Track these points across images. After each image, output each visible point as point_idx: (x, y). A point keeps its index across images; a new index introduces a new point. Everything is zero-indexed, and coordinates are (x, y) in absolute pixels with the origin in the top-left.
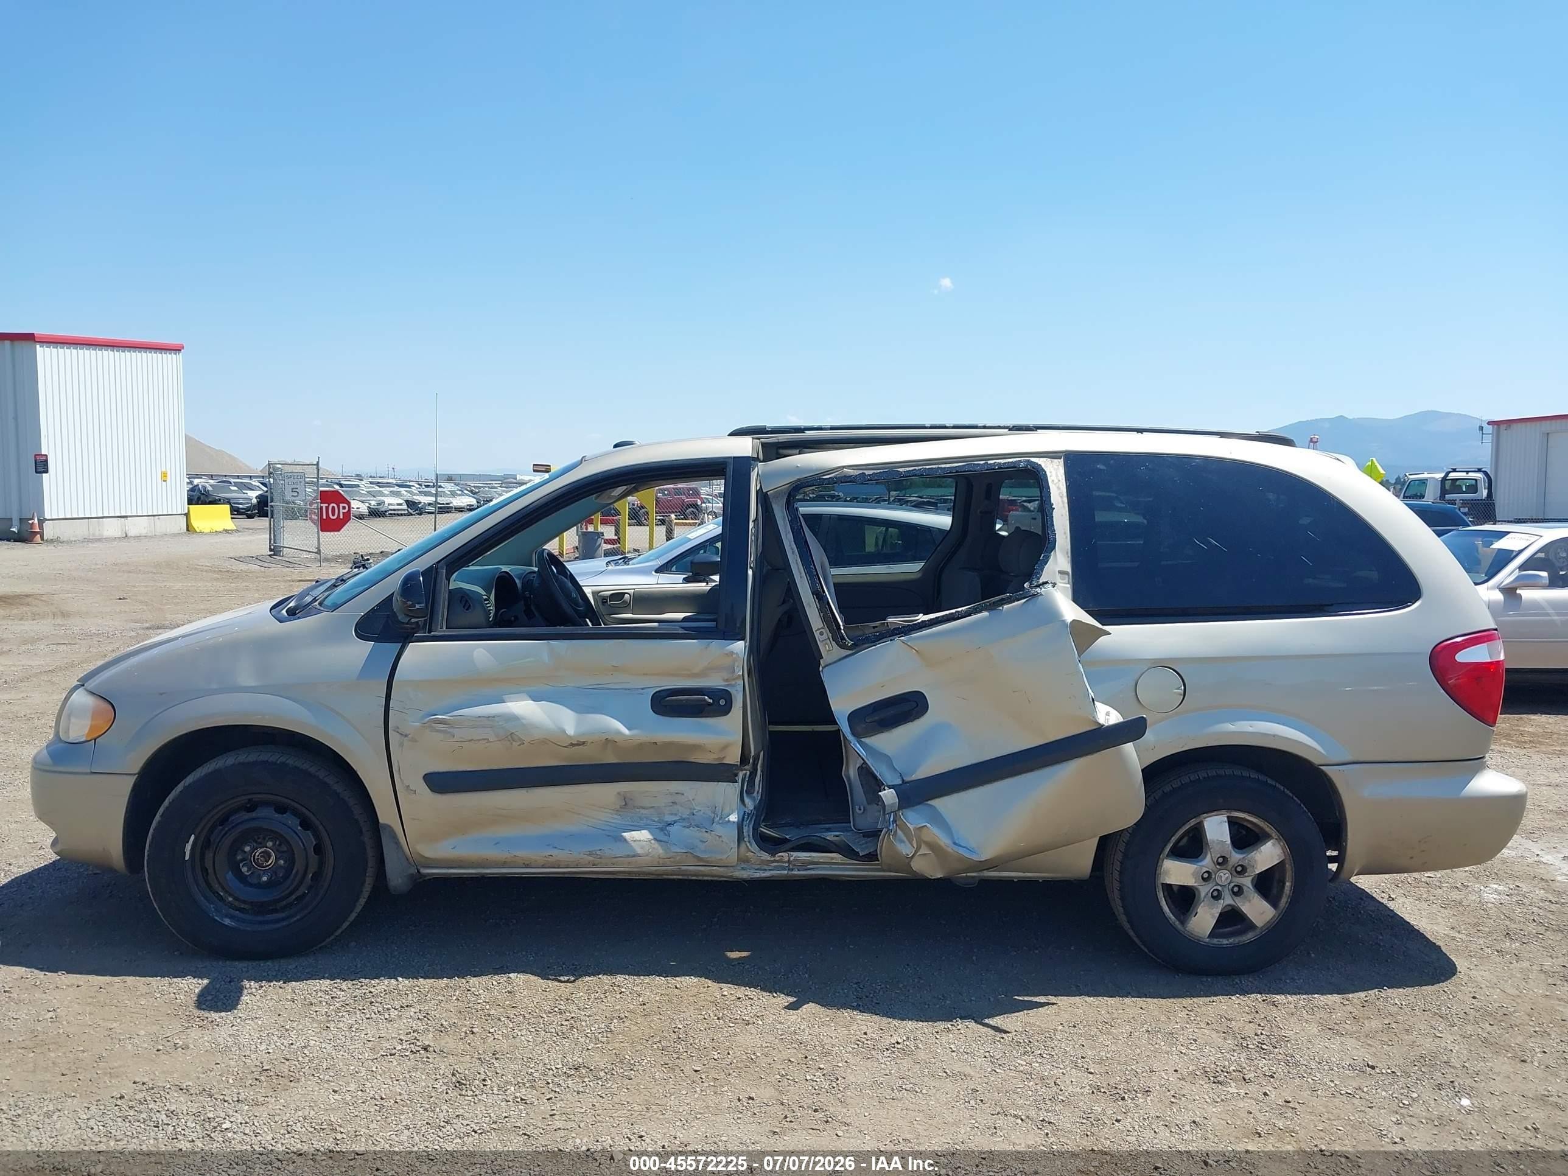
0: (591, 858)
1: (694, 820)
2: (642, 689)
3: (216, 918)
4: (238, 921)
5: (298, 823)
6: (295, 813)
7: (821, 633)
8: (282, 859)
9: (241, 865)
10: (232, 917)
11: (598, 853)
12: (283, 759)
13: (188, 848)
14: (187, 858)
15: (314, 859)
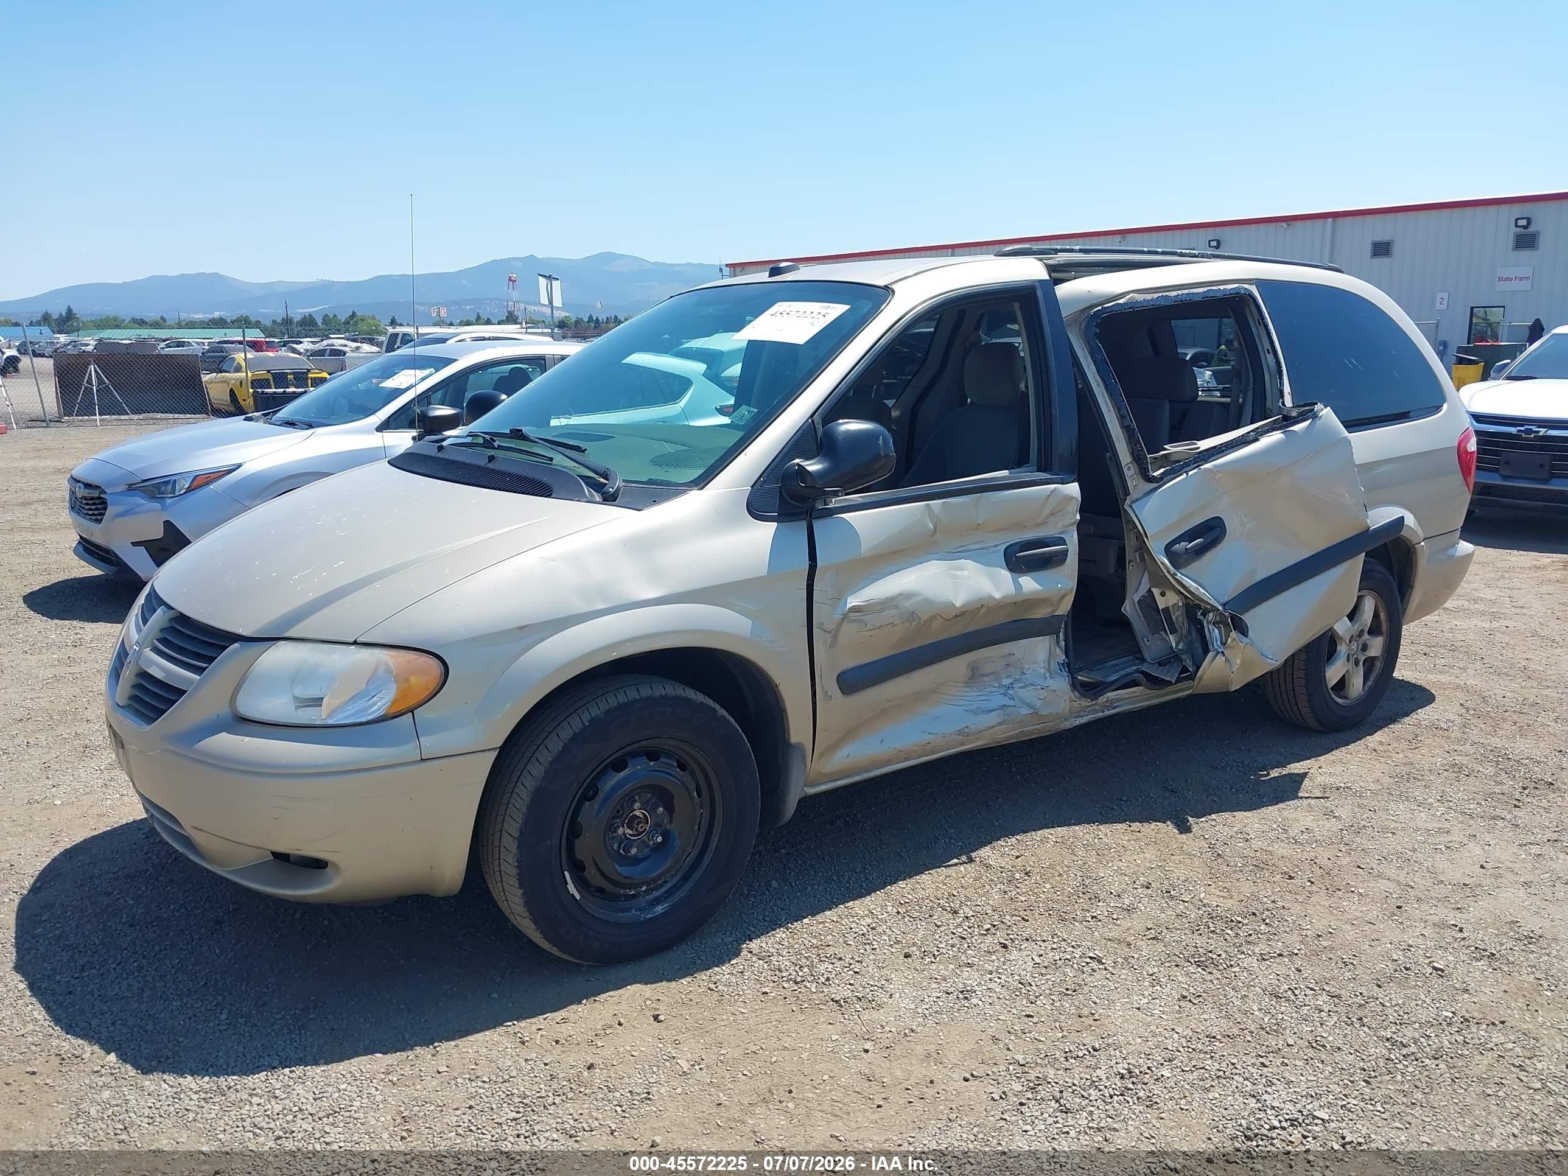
0: (960, 737)
1: (1026, 679)
2: (995, 546)
3: (648, 917)
4: (666, 898)
5: (647, 760)
6: (634, 755)
7: (1129, 469)
8: (657, 807)
9: (621, 851)
10: (657, 901)
11: (966, 730)
12: (586, 718)
13: (571, 888)
14: (578, 897)
15: (685, 776)
